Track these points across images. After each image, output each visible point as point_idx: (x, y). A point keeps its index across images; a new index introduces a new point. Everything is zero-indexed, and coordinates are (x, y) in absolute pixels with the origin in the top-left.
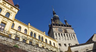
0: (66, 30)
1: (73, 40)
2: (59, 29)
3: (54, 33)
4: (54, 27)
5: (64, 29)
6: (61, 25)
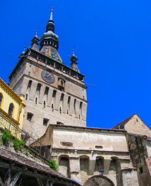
1: (74, 115)
3: (25, 78)
4: (31, 62)
5: (58, 78)
6: (55, 63)
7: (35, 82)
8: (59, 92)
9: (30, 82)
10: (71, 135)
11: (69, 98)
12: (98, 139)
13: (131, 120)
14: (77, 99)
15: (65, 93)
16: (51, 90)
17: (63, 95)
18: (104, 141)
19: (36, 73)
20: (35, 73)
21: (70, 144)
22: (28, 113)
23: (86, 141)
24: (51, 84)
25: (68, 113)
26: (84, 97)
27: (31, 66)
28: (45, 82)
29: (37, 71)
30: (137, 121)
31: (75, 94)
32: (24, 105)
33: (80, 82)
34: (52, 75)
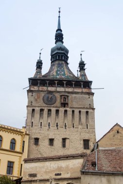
1: (80, 127)
4: (32, 91)
5: (61, 96)
6: (56, 82)
7: (37, 109)
8: (62, 110)
9: (33, 110)
10: (36, 167)
11: (73, 111)
14: (82, 110)
15: (68, 109)
16: (53, 110)
17: (66, 111)
18: (63, 168)
20: (37, 101)
23: (47, 170)
24: (53, 106)
25: (73, 126)
26: (90, 105)
27: (32, 96)
28: (47, 106)
29: (39, 97)
30: (118, 132)
31: (80, 105)
32: (26, 134)
33: (85, 90)
34: (54, 95)
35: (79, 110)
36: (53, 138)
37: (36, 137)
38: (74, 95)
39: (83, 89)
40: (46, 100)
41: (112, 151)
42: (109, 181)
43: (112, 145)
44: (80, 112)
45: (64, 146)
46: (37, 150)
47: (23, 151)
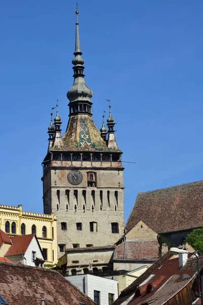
0: (95, 173)
1: (108, 209)
2: (73, 173)
3: (52, 189)
4: (55, 168)
5: (87, 173)
6: (81, 154)
7: (63, 190)
8: (89, 190)
9: (58, 192)
10: (78, 256)
12: (95, 256)
13: (134, 229)
14: (110, 190)
15: (95, 189)
16: (80, 191)
17: (93, 192)
18: (99, 256)
19: (62, 178)
20: (61, 180)
21: (77, 262)
22: (61, 223)
23: (87, 258)
24: (79, 186)
25: (101, 208)
26: (119, 183)
27: (55, 173)
28: (72, 186)
29: (63, 175)
30: (142, 227)
31: (108, 184)
32: (55, 220)
33: (115, 164)
34: (80, 173)
35: (107, 190)
36: (80, 222)
37: (62, 222)
38: (102, 172)
39: (113, 163)
40: (71, 179)
41: (135, 243)
42: (130, 266)
43: (136, 237)
44: (108, 192)
45: (92, 230)
46: (66, 235)
47: (53, 238)
